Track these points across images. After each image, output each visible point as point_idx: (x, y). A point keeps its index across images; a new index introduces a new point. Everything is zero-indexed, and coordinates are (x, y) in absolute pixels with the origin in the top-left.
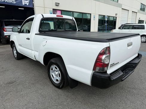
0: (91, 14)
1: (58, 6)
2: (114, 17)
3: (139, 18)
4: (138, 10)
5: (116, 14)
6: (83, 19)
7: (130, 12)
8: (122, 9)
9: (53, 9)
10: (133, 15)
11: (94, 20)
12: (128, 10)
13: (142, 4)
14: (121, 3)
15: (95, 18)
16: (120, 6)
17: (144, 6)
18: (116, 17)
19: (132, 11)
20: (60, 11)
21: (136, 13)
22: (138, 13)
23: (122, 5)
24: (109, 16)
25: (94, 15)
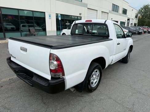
0: (45, 13)
2: (77, 17)
4: (110, 11)
6: (34, 17)
7: (99, 13)
8: (88, 8)
10: (104, 15)
11: (50, 18)
12: (97, 10)
13: (114, 5)
14: (86, 3)
15: (51, 16)
16: (85, 5)
18: (81, 17)
19: (102, 12)
21: (107, 14)
22: (109, 13)
23: (88, 5)
24: (71, 16)
25: (50, 13)
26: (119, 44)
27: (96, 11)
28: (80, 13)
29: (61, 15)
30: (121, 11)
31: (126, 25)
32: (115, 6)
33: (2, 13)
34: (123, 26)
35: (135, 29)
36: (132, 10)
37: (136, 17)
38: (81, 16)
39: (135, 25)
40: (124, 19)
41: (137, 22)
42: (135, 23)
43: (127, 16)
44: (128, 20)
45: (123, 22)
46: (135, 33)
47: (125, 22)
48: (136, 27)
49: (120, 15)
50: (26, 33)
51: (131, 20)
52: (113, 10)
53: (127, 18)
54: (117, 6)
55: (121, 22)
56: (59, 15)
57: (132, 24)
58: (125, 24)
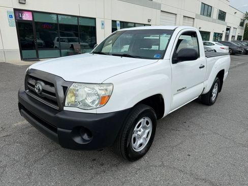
0: (95, 19)
1: (24, 4)
2: (145, 25)
3: (200, 28)
4: (196, 15)
6: (80, 26)
7: (180, 18)
8: (161, 11)
9: (15, 10)
10: (187, 22)
11: (103, 28)
12: (176, 14)
13: (205, 4)
14: (159, 2)
15: (105, 24)
16: (157, 6)
17: (210, 8)
19: (184, 16)
20: (31, 13)
21: (192, 20)
22: (195, 19)
23: (162, 5)
24: (135, 24)
25: (103, 20)
27: (174, 16)
28: (149, 20)
29: (121, 22)
30: (215, 15)
31: (223, 39)
32: (206, 7)
33: (35, 21)
34: (219, 40)
35: (239, 46)
36: (235, 13)
37: (242, 24)
38: (150, 24)
39: (239, 38)
40: (220, 28)
41: (242, 34)
42: (239, 35)
43: (226, 23)
44: (228, 29)
45: (219, 34)
46: (240, 52)
47: (222, 34)
48: (242, 42)
49: (214, 21)
50: (67, 51)
51: (232, 30)
52: (203, 13)
53: (226, 27)
54: (209, 6)
55: (215, 33)
56: (118, 23)
57: (234, 36)
58: (221, 37)
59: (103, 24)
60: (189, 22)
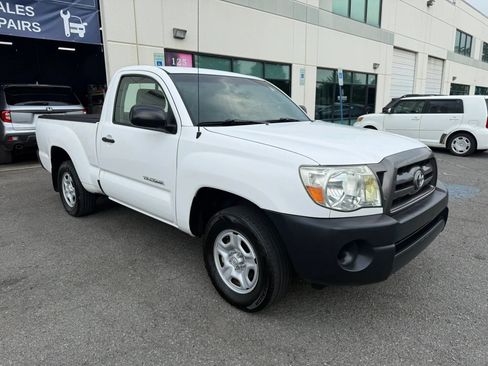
0: (290, 65)
1: (182, 39)
2: (367, 74)
3: (454, 78)
4: (449, 53)
5: (375, 66)
7: (423, 58)
8: (395, 47)
9: (167, 50)
10: (433, 67)
11: (302, 83)
12: (416, 53)
13: (461, 32)
14: (391, 29)
15: (306, 76)
16: (388, 38)
17: (469, 38)
18: (376, 75)
19: (429, 56)
20: (190, 57)
21: (441, 62)
22: (446, 62)
23: (396, 36)
24: (352, 72)
26: (113, 141)
27: (412, 56)
29: (344, 71)
30: (477, 51)
32: (464, 36)
38: (376, 72)
49: (475, 64)
52: (458, 50)
54: (467, 35)
56: (340, 71)
59: (302, 76)
60: (437, 67)
